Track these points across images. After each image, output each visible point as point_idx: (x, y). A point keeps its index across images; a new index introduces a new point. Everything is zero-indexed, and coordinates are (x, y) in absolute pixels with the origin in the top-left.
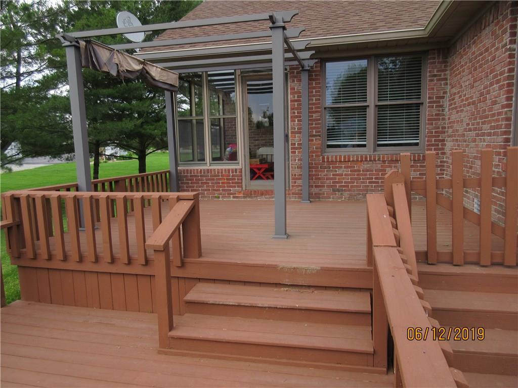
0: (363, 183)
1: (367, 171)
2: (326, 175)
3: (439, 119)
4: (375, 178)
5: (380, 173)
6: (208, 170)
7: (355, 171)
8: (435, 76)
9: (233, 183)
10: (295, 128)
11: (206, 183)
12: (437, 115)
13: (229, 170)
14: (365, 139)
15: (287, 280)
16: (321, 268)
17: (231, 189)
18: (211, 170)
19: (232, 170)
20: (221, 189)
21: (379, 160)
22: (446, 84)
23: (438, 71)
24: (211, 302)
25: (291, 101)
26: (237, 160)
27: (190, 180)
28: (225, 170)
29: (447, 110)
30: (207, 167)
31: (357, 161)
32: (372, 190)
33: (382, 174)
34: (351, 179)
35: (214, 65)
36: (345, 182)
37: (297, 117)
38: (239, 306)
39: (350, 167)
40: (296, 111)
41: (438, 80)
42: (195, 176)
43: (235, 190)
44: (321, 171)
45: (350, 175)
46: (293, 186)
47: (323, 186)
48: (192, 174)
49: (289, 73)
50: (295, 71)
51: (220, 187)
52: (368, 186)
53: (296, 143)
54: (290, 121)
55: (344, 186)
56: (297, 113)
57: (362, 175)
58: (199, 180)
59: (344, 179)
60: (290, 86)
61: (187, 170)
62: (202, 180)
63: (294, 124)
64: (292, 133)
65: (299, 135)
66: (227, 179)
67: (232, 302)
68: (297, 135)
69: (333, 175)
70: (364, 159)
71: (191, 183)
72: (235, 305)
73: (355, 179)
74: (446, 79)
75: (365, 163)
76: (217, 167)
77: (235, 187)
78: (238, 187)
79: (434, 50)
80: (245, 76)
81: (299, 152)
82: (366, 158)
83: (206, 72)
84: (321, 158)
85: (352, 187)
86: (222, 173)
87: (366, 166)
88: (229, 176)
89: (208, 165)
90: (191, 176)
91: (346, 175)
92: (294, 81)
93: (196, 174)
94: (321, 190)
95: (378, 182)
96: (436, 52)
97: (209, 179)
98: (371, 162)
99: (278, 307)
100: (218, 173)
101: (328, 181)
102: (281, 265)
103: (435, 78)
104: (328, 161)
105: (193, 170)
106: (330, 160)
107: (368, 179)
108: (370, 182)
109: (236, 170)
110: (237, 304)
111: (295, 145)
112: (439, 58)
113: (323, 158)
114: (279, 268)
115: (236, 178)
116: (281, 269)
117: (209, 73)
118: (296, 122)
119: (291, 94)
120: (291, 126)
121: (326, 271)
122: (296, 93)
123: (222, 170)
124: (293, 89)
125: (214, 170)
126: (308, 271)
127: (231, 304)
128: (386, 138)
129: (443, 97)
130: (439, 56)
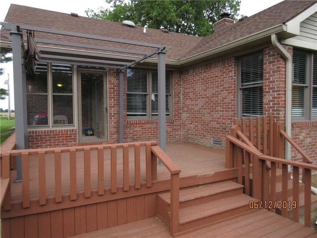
0: (147, 135)
1: (150, 128)
2: (129, 131)
3: (178, 103)
4: (154, 132)
5: (155, 129)
6: (51, 131)
7: (144, 129)
8: (177, 83)
9: (70, 139)
10: (112, 104)
11: (49, 140)
12: (178, 101)
13: (67, 130)
14: (146, 111)
15: (201, 182)
16: (215, 172)
17: (69, 143)
18: (53, 131)
19: (70, 130)
20: (61, 144)
21: (155, 122)
22: (181, 87)
23: (178, 81)
24: (183, 201)
25: (109, 88)
26: (73, 124)
27: (36, 138)
28: (65, 130)
29: (182, 99)
30: (51, 129)
31: (145, 123)
32: (152, 139)
33: (156, 130)
34: (142, 133)
35: (59, 60)
36: (139, 135)
37: (113, 98)
38: (196, 199)
39: (141, 127)
40: (112, 94)
41: (178, 85)
42: (40, 136)
43: (72, 144)
44: (126, 129)
45: (141, 131)
46: (110, 139)
47: (128, 138)
48: (38, 134)
49: (108, 72)
50: (112, 71)
51: (61, 142)
52: (150, 137)
53: (113, 113)
54: (108, 100)
55: (138, 137)
56: (113, 96)
57: (147, 131)
58: (43, 138)
59: (138, 133)
60: (109, 79)
61: (33, 132)
62: (46, 138)
63: (111, 102)
64: (110, 107)
65: (114, 108)
66: (66, 137)
67: (193, 198)
68: (113, 108)
69: (133, 131)
70: (148, 123)
71: (36, 141)
72: (194, 199)
73: (144, 133)
74: (181, 85)
75: (149, 124)
76: (58, 129)
77: (72, 141)
78: (74, 141)
79: (176, 71)
80: (80, 70)
81: (114, 119)
82: (149, 121)
83: (51, 63)
84: (126, 122)
85: (142, 137)
86: (62, 132)
87: (149, 126)
88: (67, 134)
89: (51, 127)
90: (36, 136)
91: (139, 131)
92: (111, 77)
93: (40, 134)
94: (126, 140)
95: (154, 134)
96: (177, 72)
97: (52, 138)
98: (151, 124)
99: (212, 194)
100: (59, 132)
101: (130, 135)
102: (199, 175)
103: (177, 84)
104: (130, 124)
105: (38, 131)
106: (131, 123)
107: (150, 132)
108: (151, 135)
109: (73, 130)
110: (195, 198)
111: (112, 114)
112: (178, 75)
113: (128, 122)
114: (198, 177)
115: (73, 135)
116: (199, 177)
117: (53, 64)
118: (113, 101)
119: (109, 84)
120: (109, 103)
121: (217, 174)
122: (112, 84)
123: (62, 130)
124: (110, 81)
125: (56, 131)
126: (210, 175)
127: (193, 199)
128: (155, 111)
129: (180, 93)
130: (178, 74)
